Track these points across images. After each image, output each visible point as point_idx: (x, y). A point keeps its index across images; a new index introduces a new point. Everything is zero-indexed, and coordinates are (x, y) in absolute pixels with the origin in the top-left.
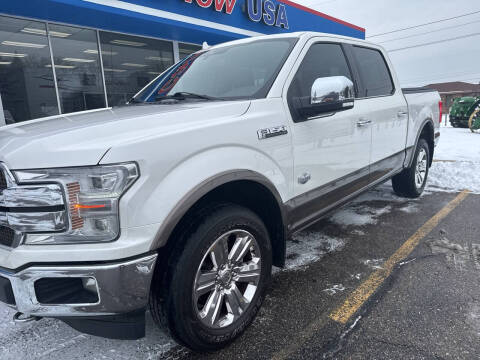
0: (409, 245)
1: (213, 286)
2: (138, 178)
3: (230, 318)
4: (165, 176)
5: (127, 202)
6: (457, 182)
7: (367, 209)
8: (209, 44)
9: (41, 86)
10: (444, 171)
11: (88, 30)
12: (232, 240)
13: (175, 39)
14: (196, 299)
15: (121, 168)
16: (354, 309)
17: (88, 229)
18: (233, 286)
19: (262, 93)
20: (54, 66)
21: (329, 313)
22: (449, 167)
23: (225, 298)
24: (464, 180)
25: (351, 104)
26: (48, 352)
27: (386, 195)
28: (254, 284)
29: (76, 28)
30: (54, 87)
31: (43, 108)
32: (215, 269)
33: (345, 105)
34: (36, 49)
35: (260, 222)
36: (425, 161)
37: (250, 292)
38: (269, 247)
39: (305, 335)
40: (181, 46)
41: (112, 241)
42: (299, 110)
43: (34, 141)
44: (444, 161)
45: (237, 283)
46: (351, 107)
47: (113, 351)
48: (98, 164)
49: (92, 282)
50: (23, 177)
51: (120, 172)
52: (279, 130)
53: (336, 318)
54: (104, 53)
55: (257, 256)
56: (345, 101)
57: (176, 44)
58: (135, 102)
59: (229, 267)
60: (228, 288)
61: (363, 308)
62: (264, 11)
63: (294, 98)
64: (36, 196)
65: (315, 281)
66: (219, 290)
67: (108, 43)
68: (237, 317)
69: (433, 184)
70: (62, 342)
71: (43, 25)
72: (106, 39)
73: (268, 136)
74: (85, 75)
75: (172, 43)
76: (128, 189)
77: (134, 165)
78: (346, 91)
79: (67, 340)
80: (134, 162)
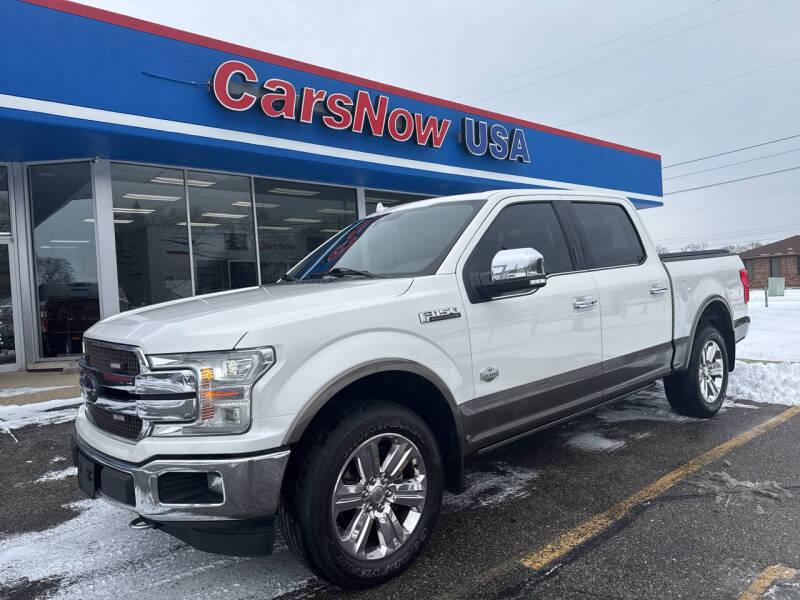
0: (667, 481)
1: (360, 503)
2: (274, 364)
3: (383, 551)
4: (301, 365)
5: (260, 390)
6: (784, 395)
7: (623, 432)
8: (384, 205)
9: (169, 252)
10: (763, 377)
11: (240, 176)
12: (385, 447)
13: (361, 185)
14: (335, 515)
15: (256, 353)
16: (557, 554)
17: (218, 421)
18: (387, 509)
19: (432, 270)
20: (190, 224)
21: (521, 557)
22: (771, 371)
23: (375, 523)
24: (794, 392)
25: (543, 281)
26: (160, 583)
27: (661, 412)
28: (419, 511)
29: (223, 175)
30: (188, 253)
31: (168, 282)
32: (363, 482)
33: (533, 282)
34: (167, 203)
35: (423, 426)
36: (720, 361)
37: (412, 520)
38: (437, 460)
39: (478, 579)
40: (368, 194)
41: (242, 433)
42: (477, 288)
43: (167, 326)
44: (765, 363)
45: (392, 505)
46: (543, 285)
47: (236, 585)
48: (234, 349)
49: (218, 481)
50: (157, 362)
51: (256, 357)
52: (448, 313)
53: (527, 564)
54: (260, 205)
55: (421, 473)
56: (535, 278)
57: (361, 191)
58: (288, 280)
59: (382, 483)
60: (381, 511)
61: (569, 553)
62: (490, 141)
63: (472, 275)
64: (166, 386)
65: (513, 521)
66: (368, 511)
67: (266, 193)
68: (392, 550)
69: (746, 397)
70: (178, 573)
71: (181, 173)
72: (263, 188)
73: (432, 320)
74: (232, 235)
75: (355, 190)
76: (261, 376)
77: (270, 350)
78: (537, 266)
79: (184, 572)
80: (270, 347)
